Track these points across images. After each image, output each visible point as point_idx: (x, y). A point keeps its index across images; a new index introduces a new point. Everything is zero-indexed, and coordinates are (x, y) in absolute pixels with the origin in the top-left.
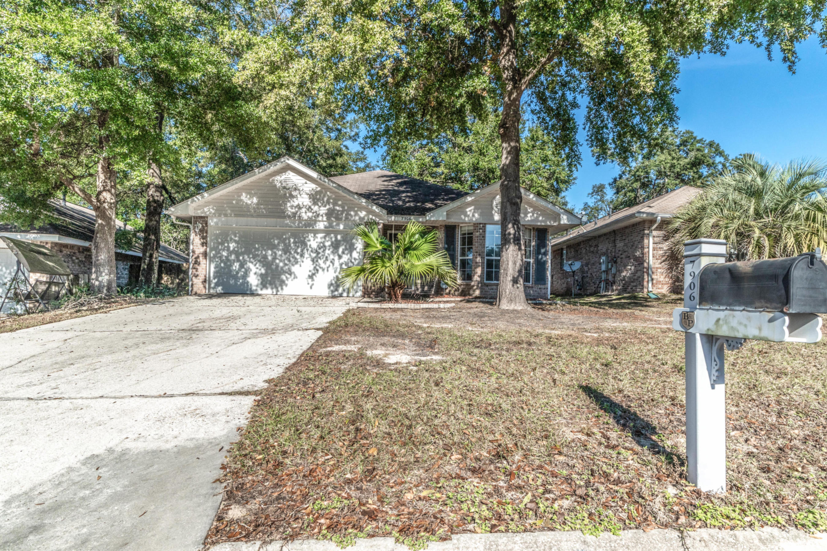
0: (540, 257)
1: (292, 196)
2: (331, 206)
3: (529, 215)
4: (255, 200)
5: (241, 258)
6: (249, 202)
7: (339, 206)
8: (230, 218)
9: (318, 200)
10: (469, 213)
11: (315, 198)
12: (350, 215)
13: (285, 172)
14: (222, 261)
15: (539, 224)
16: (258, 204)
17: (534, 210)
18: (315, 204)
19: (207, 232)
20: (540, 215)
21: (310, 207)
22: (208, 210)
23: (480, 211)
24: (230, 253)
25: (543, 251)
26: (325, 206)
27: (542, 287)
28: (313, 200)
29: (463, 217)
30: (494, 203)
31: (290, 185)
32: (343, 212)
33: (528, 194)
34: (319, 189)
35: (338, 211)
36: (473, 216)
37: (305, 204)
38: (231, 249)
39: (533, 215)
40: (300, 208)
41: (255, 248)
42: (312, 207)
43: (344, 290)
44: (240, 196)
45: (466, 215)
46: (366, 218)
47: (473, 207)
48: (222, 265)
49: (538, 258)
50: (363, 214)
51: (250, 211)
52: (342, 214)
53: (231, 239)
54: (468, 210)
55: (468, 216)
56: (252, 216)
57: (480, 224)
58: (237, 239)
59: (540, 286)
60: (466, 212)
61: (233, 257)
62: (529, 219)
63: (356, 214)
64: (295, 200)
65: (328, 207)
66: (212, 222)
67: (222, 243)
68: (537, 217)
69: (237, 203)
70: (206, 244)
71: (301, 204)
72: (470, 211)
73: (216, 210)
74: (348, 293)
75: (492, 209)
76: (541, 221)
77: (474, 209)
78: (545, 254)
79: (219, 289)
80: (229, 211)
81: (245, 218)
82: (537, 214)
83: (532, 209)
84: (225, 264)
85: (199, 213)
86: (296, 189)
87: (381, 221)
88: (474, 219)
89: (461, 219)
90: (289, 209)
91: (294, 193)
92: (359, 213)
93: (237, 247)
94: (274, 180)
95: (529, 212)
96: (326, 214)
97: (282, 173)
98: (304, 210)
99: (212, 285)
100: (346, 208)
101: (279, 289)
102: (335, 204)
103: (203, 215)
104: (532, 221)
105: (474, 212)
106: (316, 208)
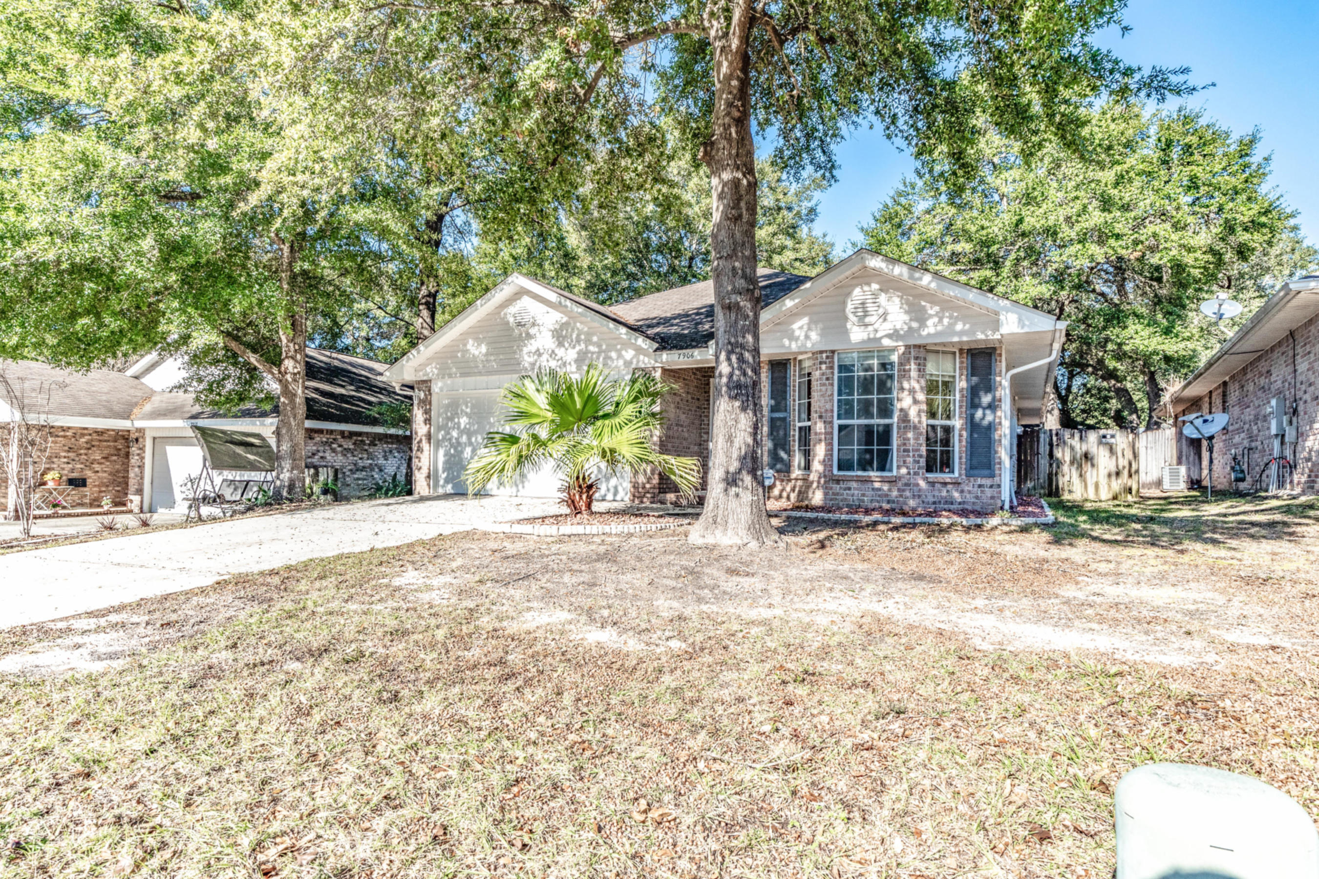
0: (979, 414)
1: (529, 336)
2: (583, 346)
3: (930, 323)
4: (484, 349)
5: (473, 439)
6: (477, 353)
7: (594, 344)
8: (456, 380)
9: (565, 337)
10: (797, 333)
11: (560, 336)
12: (610, 358)
13: (519, 299)
14: (452, 446)
15: (956, 339)
16: (487, 355)
17: (943, 310)
18: (561, 344)
19: (430, 404)
20: (957, 319)
21: (553, 351)
22: (431, 371)
23: (820, 326)
24: (461, 432)
25: (986, 399)
26: (574, 347)
27: (987, 482)
28: (558, 339)
29: (786, 342)
30: (850, 307)
31: (527, 318)
32: (599, 353)
33: (917, 275)
34: (565, 319)
35: (593, 353)
36: (807, 337)
37: (546, 347)
38: (462, 426)
39: (941, 320)
40: (540, 355)
41: (490, 423)
42: (557, 351)
43: (608, 490)
44: (465, 345)
45: (792, 338)
46: (635, 361)
47: (805, 320)
48: (452, 451)
49: (972, 416)
50: (629, 354)
51: (477, 367)
52: (598, 358)
53: (462, 411)
54: (795, 326)
55: (797, 339)
56: (480, 373)
57: (821, 352)
58: (468, 410)
59: (979, 481)
60: (793, 331)
61: (464, 439)
62: (932, 330)
63: (620, 356)
64: (533, 341)
65: (578, 348)
66: (436, 388)
67: (451, 419)
68: (951, 325)
69: (463, 356)
70: (430, 420)
71: (541, 348)
72: (801, 328)
73: (439, 369)
74: (615, 494)
75: (846, 319)
76: (962, 333)
77: (809, 324)
78: (993, 406)
79: (449, 489)
80: (454, 370)
81: (473, 378)
82: (951, 317)
83: (937, 308)
84: (455, 449)
85: (421, 376)
86: (534, 324)
87: (657, 365)
88: (809, 345)
89: (783, 346)
90: (526, 357)
91: (532, 331)
92: (624, 353)
93: (469, 423)
94: (505, 314)
95: (931, 316)
96: (576, 361)
97: (516, 300)
98: (545, 357)
99: (442, 482)
100: (604, 347)
101: (520, 486)
102: (588, 342)
103: (425, 378)
104: (937, 334)
105: (809, 329)
106: (560, 352)
